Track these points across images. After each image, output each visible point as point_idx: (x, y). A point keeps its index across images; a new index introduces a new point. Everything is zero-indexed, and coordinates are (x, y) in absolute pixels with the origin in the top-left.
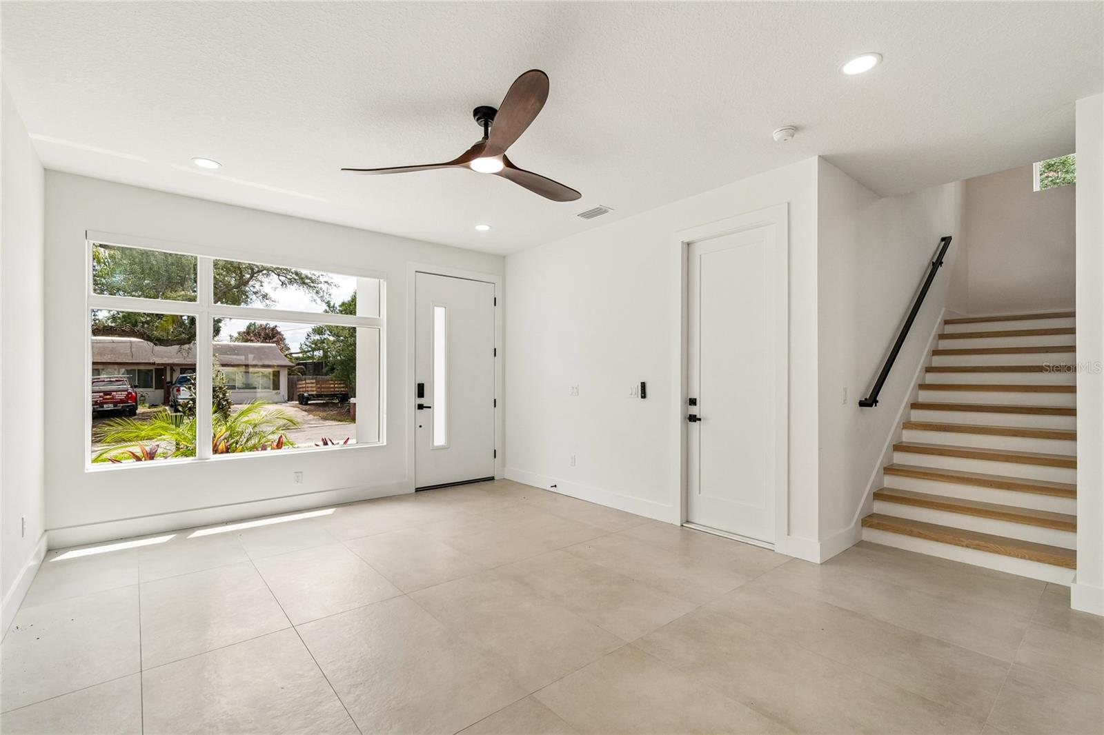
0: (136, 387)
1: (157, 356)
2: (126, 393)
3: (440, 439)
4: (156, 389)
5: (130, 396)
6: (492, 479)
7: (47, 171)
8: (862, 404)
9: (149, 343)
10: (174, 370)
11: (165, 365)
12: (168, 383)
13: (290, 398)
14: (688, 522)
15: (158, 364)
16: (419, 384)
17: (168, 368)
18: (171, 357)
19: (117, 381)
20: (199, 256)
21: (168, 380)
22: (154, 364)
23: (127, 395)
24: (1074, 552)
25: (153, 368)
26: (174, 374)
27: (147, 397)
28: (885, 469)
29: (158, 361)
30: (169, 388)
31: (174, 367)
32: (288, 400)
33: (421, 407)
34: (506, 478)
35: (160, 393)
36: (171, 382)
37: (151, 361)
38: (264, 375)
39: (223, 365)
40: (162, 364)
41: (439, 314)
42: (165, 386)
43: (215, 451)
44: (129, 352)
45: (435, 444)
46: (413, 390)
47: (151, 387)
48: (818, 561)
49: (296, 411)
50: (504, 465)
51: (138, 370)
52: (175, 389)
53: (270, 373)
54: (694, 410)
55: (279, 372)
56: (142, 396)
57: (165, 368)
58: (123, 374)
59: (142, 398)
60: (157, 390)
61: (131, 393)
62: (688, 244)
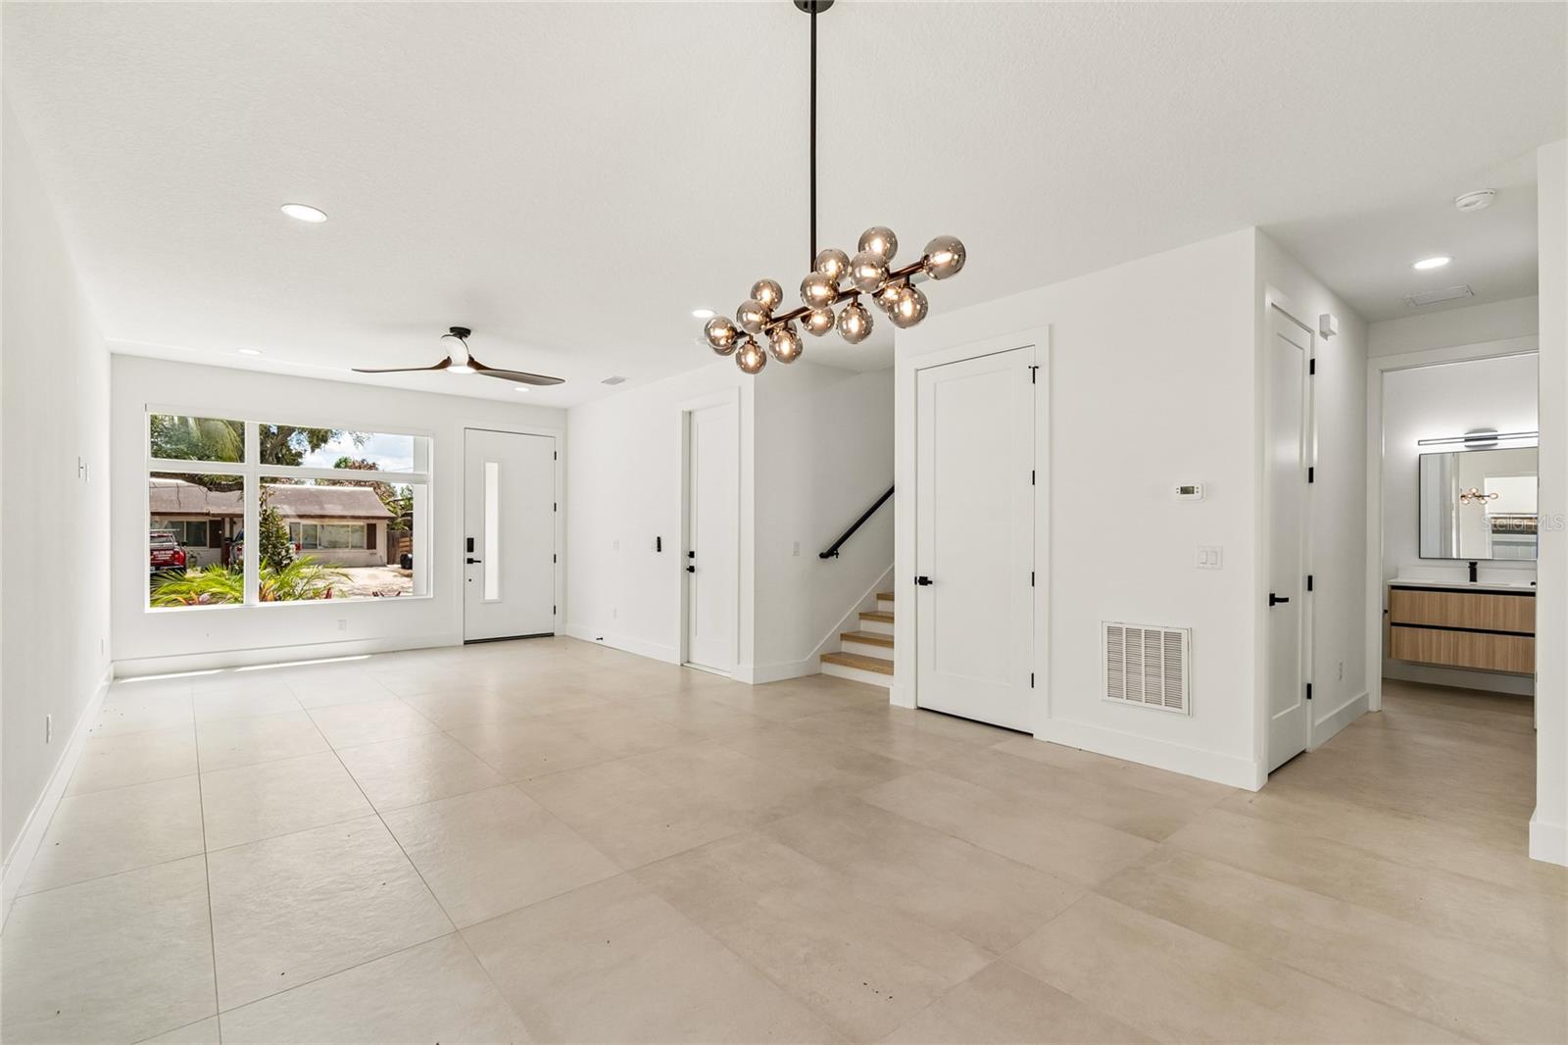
0: (184, 544)
1: (213, 504)
2: (172, 552)
3: (492, 592)
4: (211, 547)
5: (177, 556)
6: (552, 635)
7: (112, 354)
8: (822, 556)
9: (201, 487)
10: (235, 523)
11: (223, 516)
12: (227, 539)
13: (391, 561)
14: (688, 662)
15: (214, 515)
16: (468, 539)
17: (227, 520)
18: (231, 506)
19: (159, 536)
20: (246, 422)
21: (227, 535)
22: (208, 514)
23: (173, 555)
24: (892, 663)
25: (206, 519)
26: (235, 528)
27: (198, 558)
28: (860, 614)
29: (214, 510)
30: (228, 546)
31: (235, 519)
32: (388, 563)
33: (470, 561)
34: (568, 634)
35: (217, 552)
36: (231, 539)
37: (204, 511)
38: (354, 531)
39: (301, 517)
40: (219, 515)
41: (492, 470)
42: (223, 543)
43: (263, 598)
44: (174, 498)
45: (487, 598)
46: (462, 545)
47: (205, 545)
48: (752, 683)
49: (395, 576)
50: (565, 621)
51: (188, 523)
52: (236, 548)
53: (362, 527)
54: (693, 562)
55: (375, 525)
56: (192, 557)
57: (223, 519)
58: (166, 528)
59: (192, 560)
60: (212, 549)
61: (178, 553)
62: (690, 413)
